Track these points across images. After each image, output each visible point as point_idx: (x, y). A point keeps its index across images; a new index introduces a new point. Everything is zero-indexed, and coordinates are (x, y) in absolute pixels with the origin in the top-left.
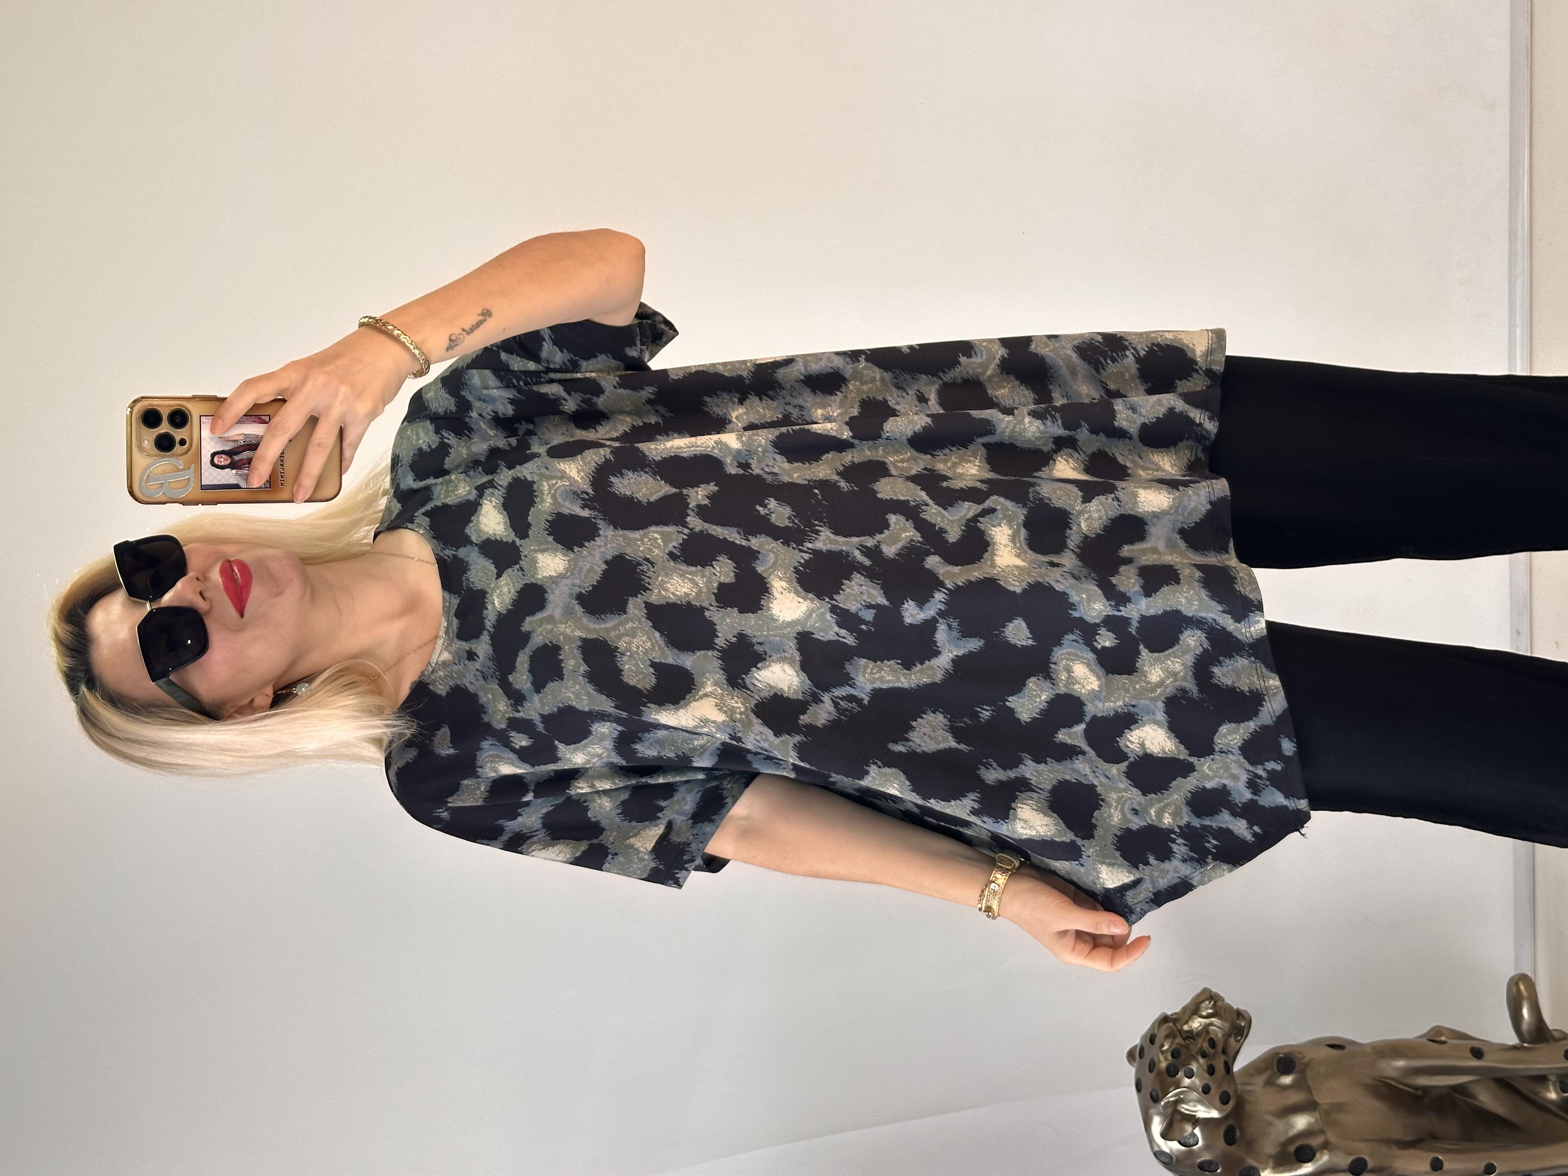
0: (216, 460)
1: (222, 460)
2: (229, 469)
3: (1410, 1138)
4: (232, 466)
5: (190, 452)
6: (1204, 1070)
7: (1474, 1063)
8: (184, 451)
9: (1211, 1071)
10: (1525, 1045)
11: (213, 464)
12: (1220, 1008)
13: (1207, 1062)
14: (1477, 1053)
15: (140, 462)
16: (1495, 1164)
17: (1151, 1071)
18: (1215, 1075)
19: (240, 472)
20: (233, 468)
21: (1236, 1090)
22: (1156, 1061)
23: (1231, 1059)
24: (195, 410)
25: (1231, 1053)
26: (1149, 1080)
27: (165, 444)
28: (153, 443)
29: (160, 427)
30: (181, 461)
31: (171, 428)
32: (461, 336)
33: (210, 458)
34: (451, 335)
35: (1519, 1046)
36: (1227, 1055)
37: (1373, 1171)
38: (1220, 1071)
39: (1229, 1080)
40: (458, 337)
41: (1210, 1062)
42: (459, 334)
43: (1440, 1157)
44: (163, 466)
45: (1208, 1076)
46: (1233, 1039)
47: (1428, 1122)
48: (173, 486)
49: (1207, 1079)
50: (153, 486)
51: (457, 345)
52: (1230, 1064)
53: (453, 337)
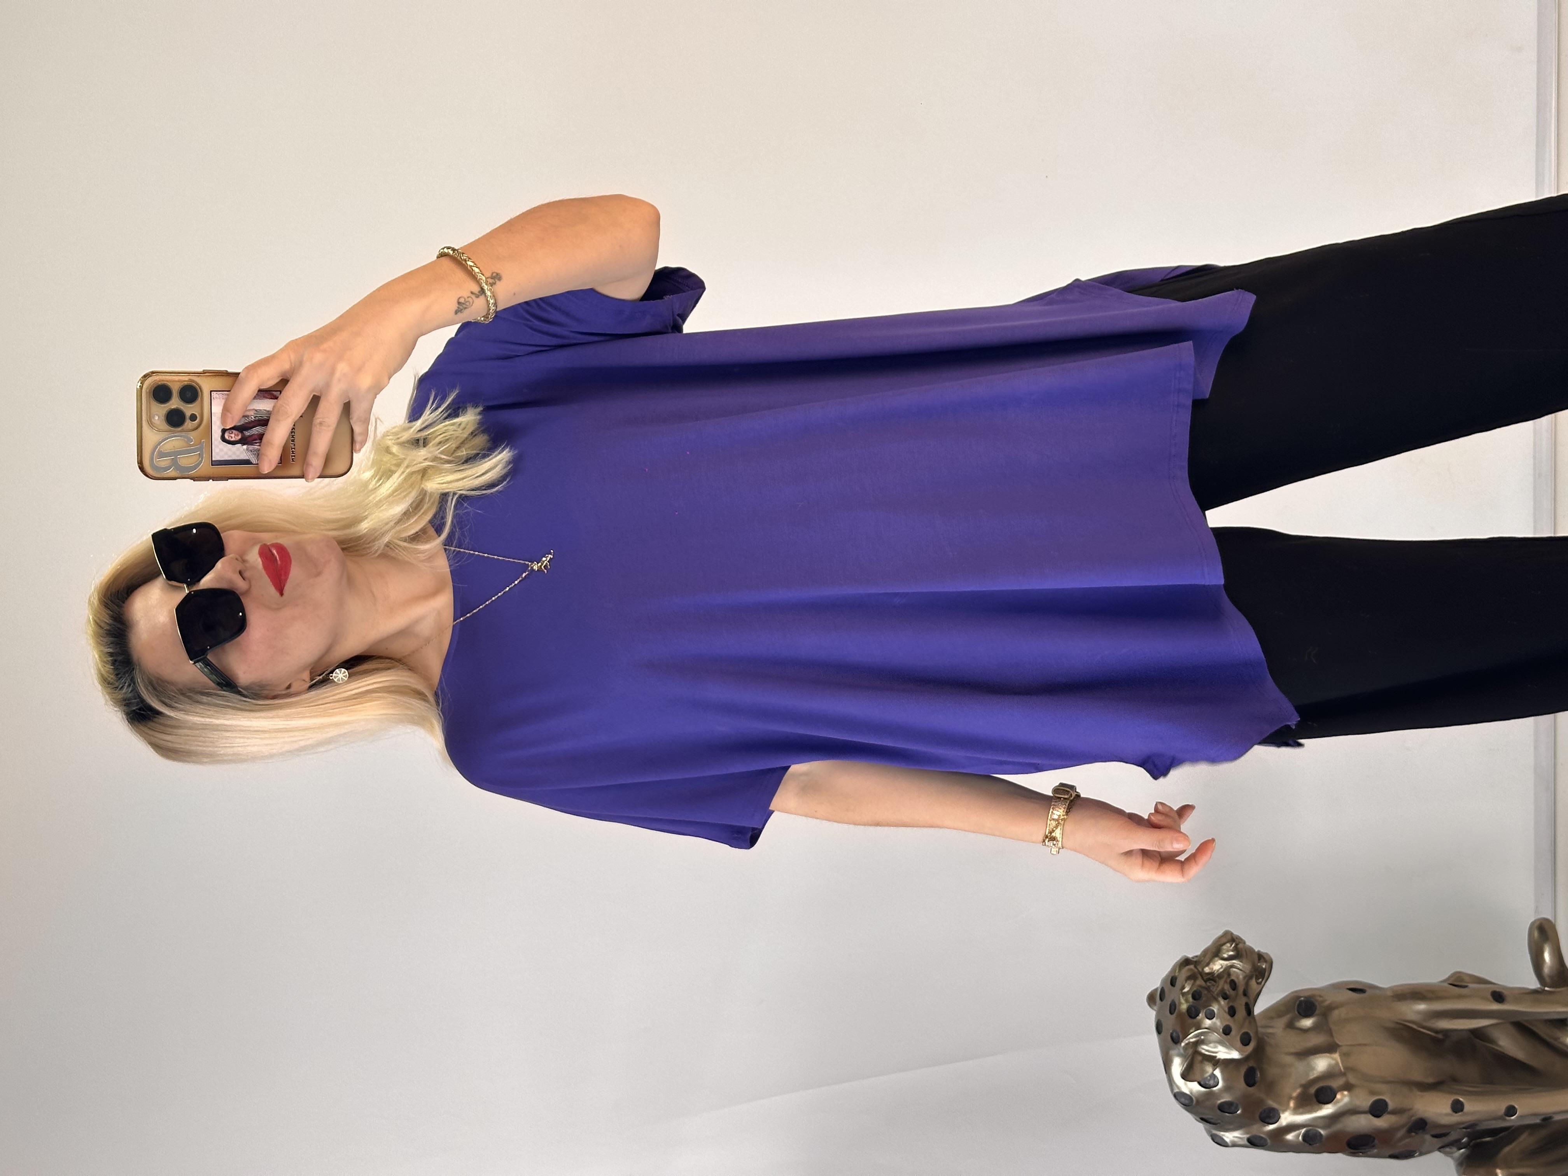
0: (226, 436)
1: (234, 436)
2: (239, 445)
3: (1430, 1080)
4: (243, 441)
5: (201, 428)
6: (1225, 1012)
7: (1496, 1006)
8: (195, 426)
9: (1232, 1012)
10: (1546, 989)
11: (224, 439)
12: (1241, 951)
13: (1228, 1003)
14: (1498, 997)
15: (151, 437)
16: (1516, 1107)
17: (1171, 1013)
18: (1236, 1017)
19: (251, 447)
20: (244, 444)
21: (1257, 1032)
22: (1177, 1003)
23: (1252, 1002)
24: (206, 385)
25: (1252, 996)
26: (1170, 1022)
27: (175, 419)
28: (163, 418)
29: (171, 402)
30: (193, 435)
31: (182, 403)
32: (470, 299)
33: (220, 434)
34: (459, 298)
35: (1540, 990)
36: (1248, 997)
37: (1394, 1112)
38: (1241, 1013)
39: (1250, 1022)
40: (467, 300)
41: (1231, 1004)
42: (468, 297)
43: (1461, 1099)
44: (174, 442)
45: (1229, 1017)
46: (1254, 980)
47: (1448, 1065)
48: (185, 461)
49: (1228, 1020)
50: (164, 462)
51: (466, 308)
52: (1251, 1006)
53: (462, 300)
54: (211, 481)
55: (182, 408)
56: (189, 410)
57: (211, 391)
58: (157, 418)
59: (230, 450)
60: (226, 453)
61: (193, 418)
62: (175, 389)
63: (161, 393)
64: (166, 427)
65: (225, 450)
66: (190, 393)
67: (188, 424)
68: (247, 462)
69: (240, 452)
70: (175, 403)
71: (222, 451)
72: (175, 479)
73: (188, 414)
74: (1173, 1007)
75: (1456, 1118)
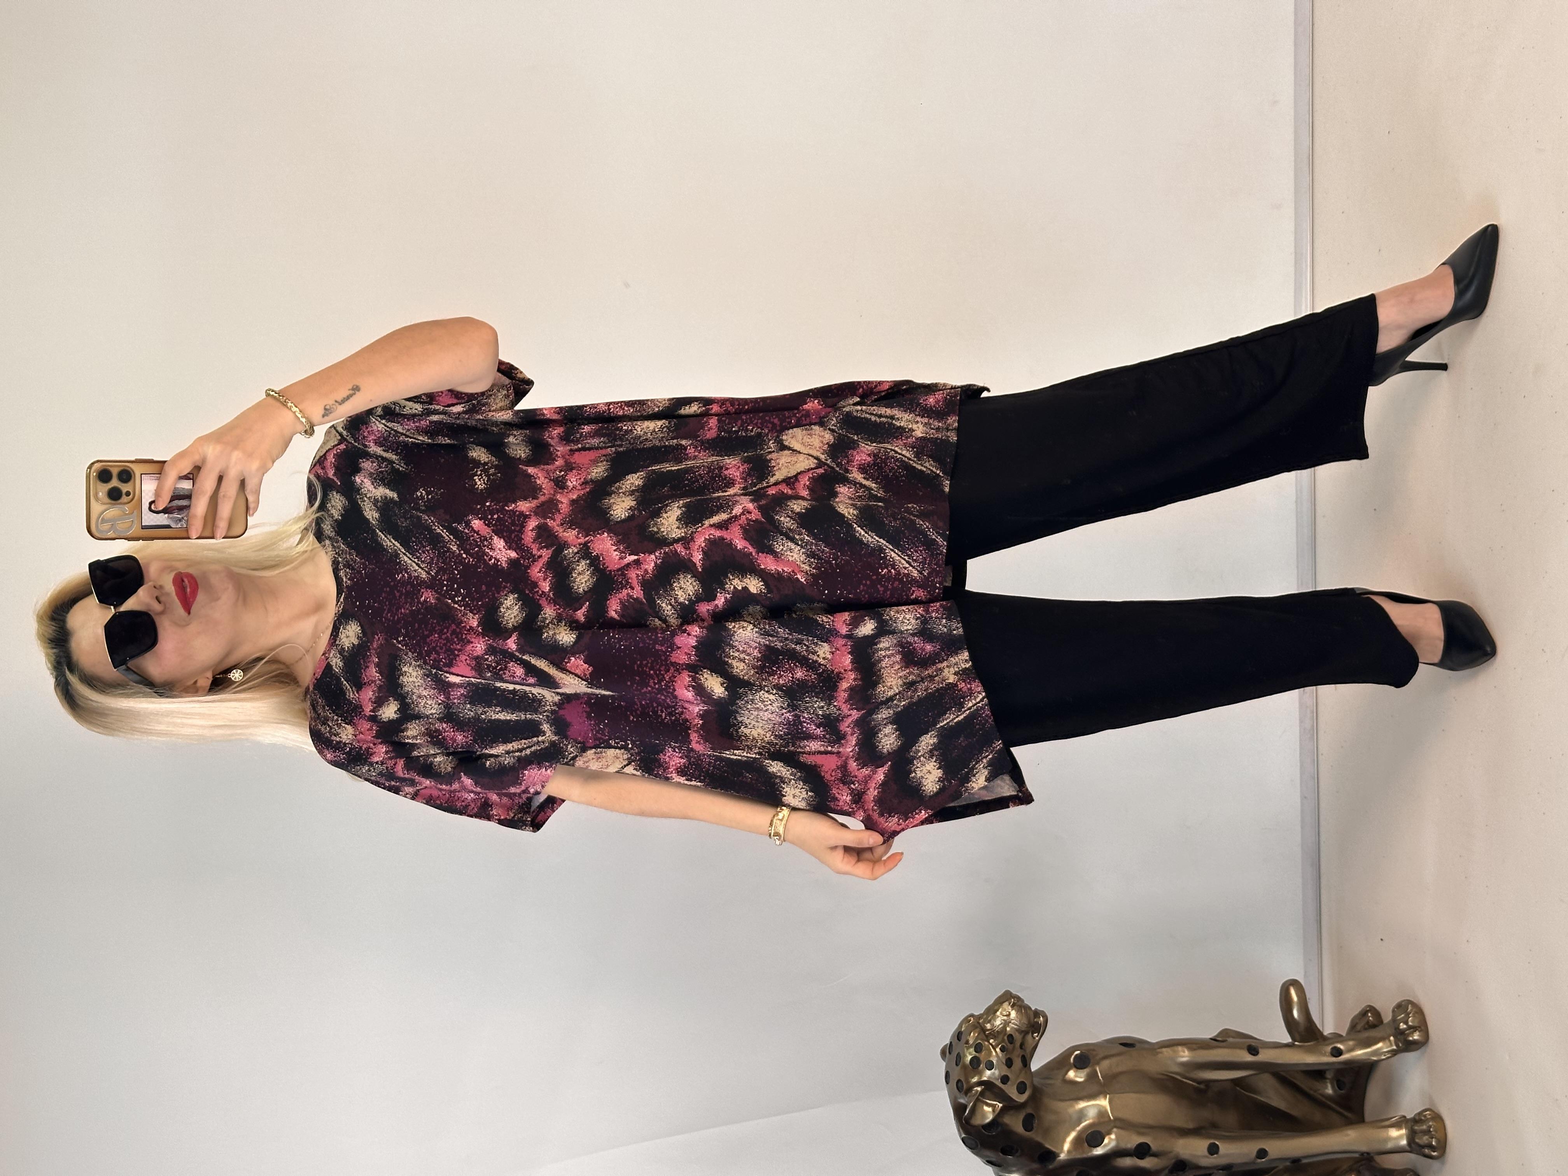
0: (153, 507)
1: (158, 507)
2: (162, 514)
3: (1191, 1126)
4: (165, 511)
5: (134, 501)
6: (1004, 1063)
7: (1249, 1058)
8: (130, 500)
9: (1009, 1063)
10: (1296, 1043)
11: (150, 509)
13: (1006, 1055)
14: (1253, 1050)
15: (97, 508)
16: (1267, 1149)
17: (957, 1065)
18: (1012, 1068)
19: (171, 516)
20: (165, 513)
21: (1032, 1082)
22: (962, 1055)
23: (1029, 1056)
24: (137, 470)
25: (1028, 1050)
26: (956, 1075)
27: (115, 495)
28: (105, 494)
29: (111, 482)
30: (126, 507)
31: (119, 482)
32: (334, 406)
33: (148, 505)
34: (326, 406)
35: (1290, 1044)
36: (1025, 1050)
37: (1155, 1155)
38: (1018, 1063)
39: (1026, 1072)
40: (331, 406)
41: (1007, 1057)
42: (333, 405)
43: (1217, 1143)
44: (113, 511)
45: (1006, 1067)
46: (1029, 1037)
47: (1207, 1114)
48: (121, 526)
49: (1006, 1071)
50: (106, 526)
51: (330, 413)
52: (1028, 1059)
53: (328, 407)
54: (141, 541)
55: (120, 487)
56: (125, 488)
57: (141, 474)
58: (101, 494)
59: (156, 517)
60: (152, 520)
61: (128, 494)
62: (115, 472)
63: (104, 475)
64: (109, 501)
65: (152, 517)
66: (126, 476)
67: (125, 499)
68: (168, 527)
69: (162, 519)
70: (115, 483)
71: (150, 519)
72: (114, 539)
73: (124, 490)
74: (959, 1059)
75: (1213, 1161)
